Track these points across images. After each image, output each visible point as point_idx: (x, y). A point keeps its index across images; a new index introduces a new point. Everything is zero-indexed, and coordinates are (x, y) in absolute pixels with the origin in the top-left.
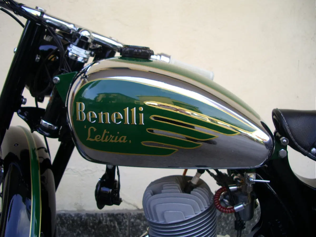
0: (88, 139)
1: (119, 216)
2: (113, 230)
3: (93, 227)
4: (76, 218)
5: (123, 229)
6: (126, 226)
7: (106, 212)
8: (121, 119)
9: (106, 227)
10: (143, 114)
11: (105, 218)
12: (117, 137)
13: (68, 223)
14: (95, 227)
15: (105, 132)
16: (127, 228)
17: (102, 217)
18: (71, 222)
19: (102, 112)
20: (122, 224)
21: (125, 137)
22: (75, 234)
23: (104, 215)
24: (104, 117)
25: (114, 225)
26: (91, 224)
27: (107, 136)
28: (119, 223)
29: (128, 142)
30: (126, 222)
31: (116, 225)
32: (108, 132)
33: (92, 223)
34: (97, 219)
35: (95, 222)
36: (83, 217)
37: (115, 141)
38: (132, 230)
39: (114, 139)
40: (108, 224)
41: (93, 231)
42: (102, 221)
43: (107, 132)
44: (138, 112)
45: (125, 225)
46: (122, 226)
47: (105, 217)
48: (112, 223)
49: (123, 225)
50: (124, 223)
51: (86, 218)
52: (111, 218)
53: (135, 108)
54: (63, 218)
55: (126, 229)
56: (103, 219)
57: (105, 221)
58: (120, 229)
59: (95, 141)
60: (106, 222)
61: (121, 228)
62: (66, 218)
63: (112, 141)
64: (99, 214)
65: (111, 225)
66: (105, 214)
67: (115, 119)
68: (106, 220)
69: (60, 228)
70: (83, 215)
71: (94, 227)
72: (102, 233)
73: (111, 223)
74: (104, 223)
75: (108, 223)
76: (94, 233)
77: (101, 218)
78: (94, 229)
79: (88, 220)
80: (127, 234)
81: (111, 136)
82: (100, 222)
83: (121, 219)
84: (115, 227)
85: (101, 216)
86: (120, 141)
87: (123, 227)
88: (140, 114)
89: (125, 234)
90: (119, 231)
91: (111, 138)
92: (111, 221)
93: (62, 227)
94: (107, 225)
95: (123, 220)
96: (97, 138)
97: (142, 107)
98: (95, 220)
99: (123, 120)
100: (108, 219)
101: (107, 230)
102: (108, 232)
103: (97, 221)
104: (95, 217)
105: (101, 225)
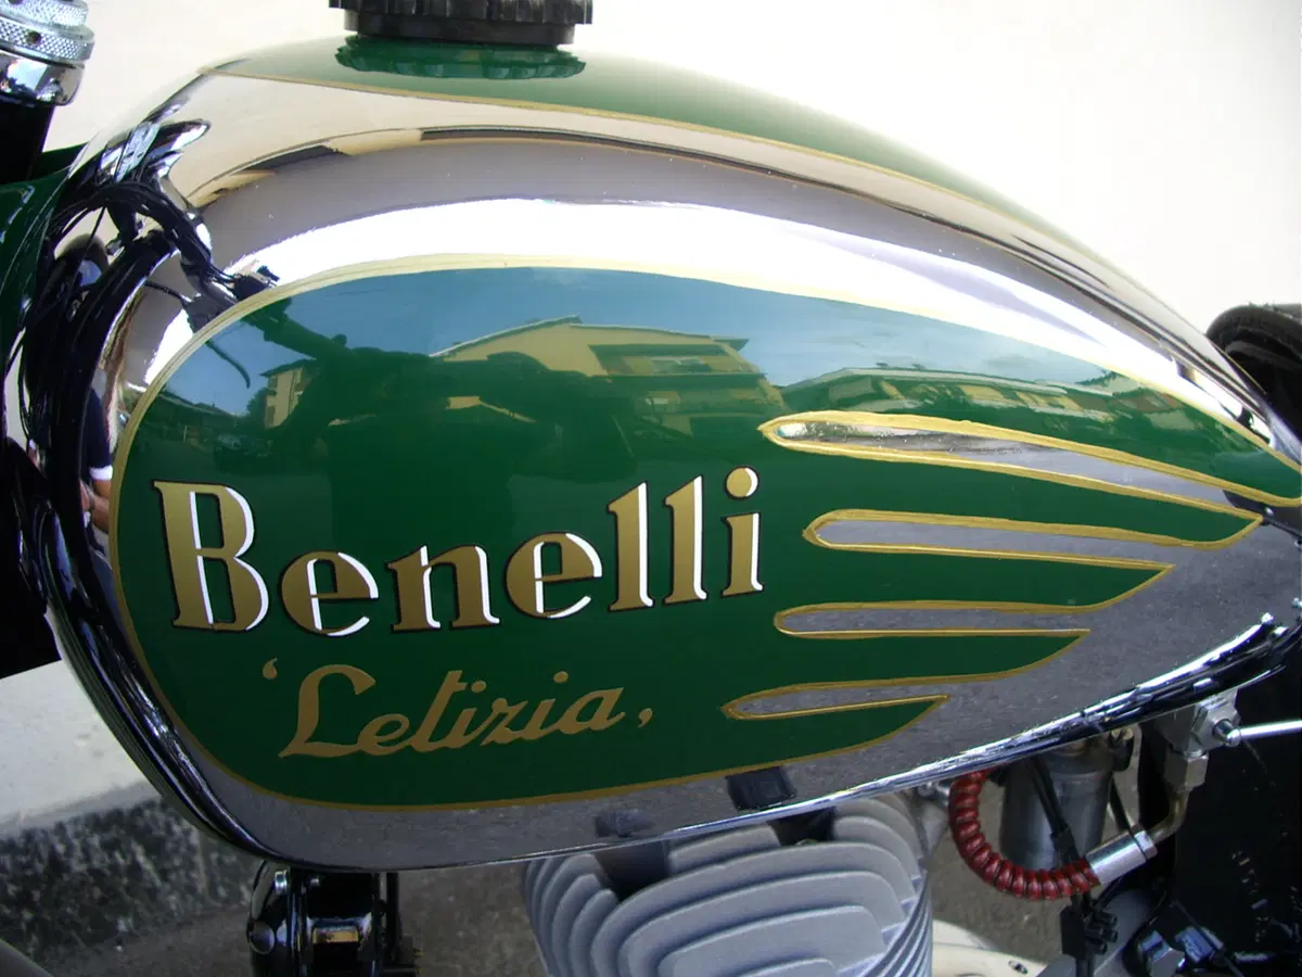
0: (298, 746)
1: (147, 813)
2: (128, 889)
3: (24, 900)
5: (176, 869)
6: (191, 849)
7: (80, 813)
8: (593, 578)
9: (91, 880)
10: (756, 517)
11: (76, 842)
12: (546, 705)
14: (37, 895)
15: (453, 682)
16: (198, 859)
17: (64, 840)
19: (424, 551)
20: (169, 846)
21: (611, 696)
23: (70, 831)
24: (448, 581)
25: (129, 863)
27: (468, 714)
28: (155, 848)
29: (631, 720)
30: (187, 833)
31: (141, 859)
32: (479, 686)
33: (13, 881)
34: (37, 854)
35: (29, 873)
37: (533, 731)
38: (220, 861)
39: (519, 723)
40: (96, 864)
41: (27, 915)
42: (64, 859)
43: (469, 686)
44: (721, 509)
45: (183, 850)
46: (168, 858)
47: (77, 835)
48: (117, 855)
49: (176, 851)
50: (177, 843)
52: (112, 834)
53: (698, 482)
55: (191, 866)
56: (69, 849)
57: (78, 853)
58: (164, 874)
59: (361, 754)
60: (87, 858)
61: (167, 865)
63: (503, 735)
64: (44, 831)
65: (114, 867)
66: (75, 821)
67: (539, 586)
68: (86, 850)
71: (30, 896)
72: (76, 913)
73: (111, 856)
74: (77, 867)
75: (99, 860)
76: (30, 925)
77: (60, 848)
78: (30, 905)
80: (202, 886)
81: (500, 705)
82: (56, 865)
83: (161, 824)
84: (135, 869)
85: (55, 839)
86: (569, 724)
87: (177, 862)
88: (734, 521)
89: (191, 889)
90: (158, 883)
91: (502, 716)
92: (109, 847)
94: (93, 871)
95: (168, 827)
96: (383, 731)
97: (748, 470)
98: (29, 865)
99: (609, 587)
100: (95, 841)
101: (97, 893)
102: (103, 901)
103: (40, 867)
104: (26, 852)
105: (66, 877)
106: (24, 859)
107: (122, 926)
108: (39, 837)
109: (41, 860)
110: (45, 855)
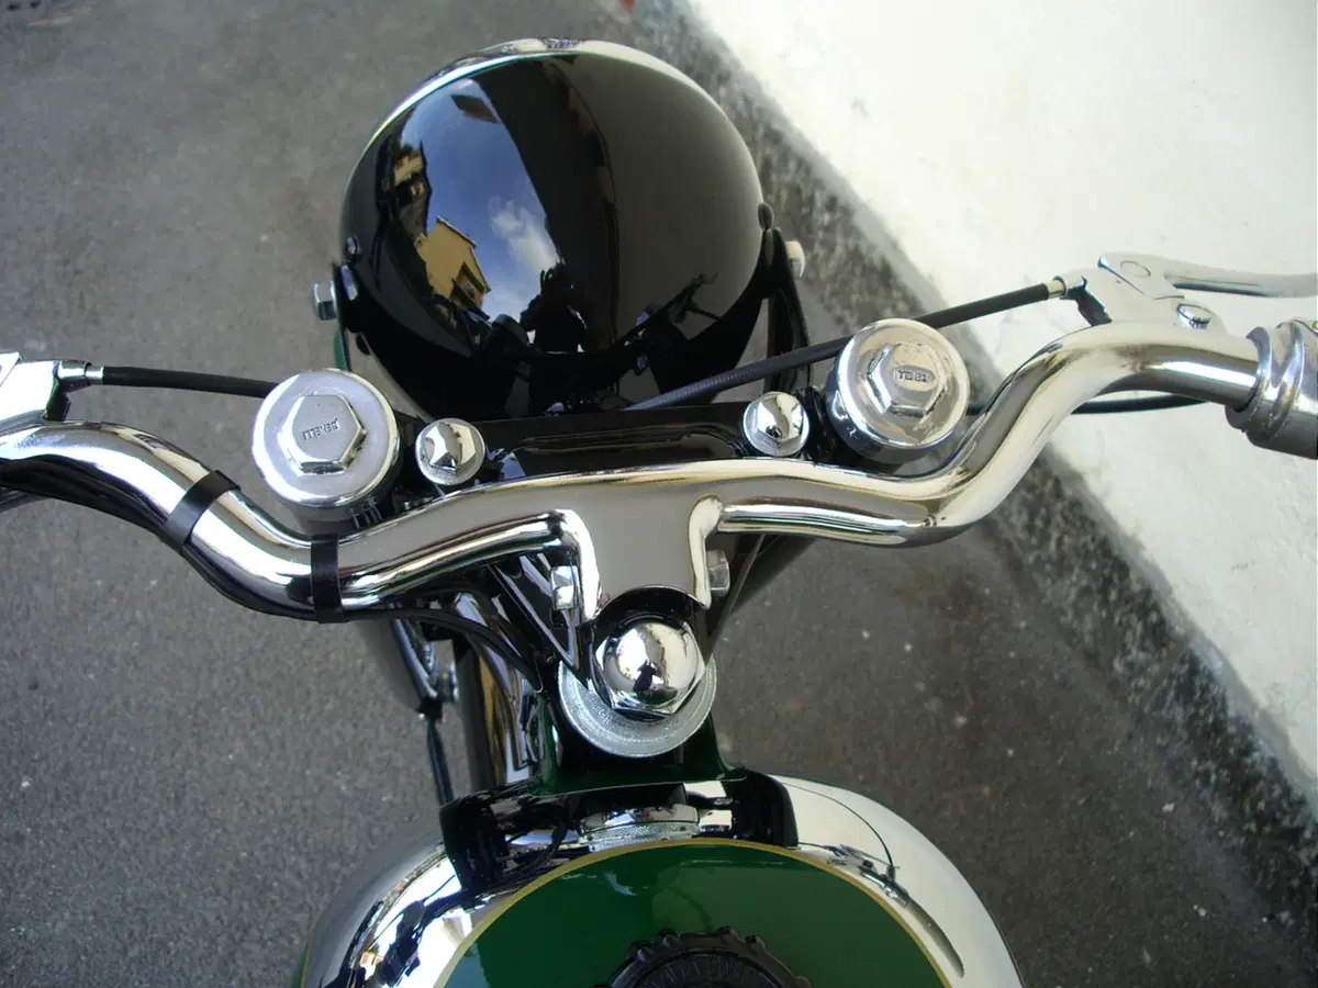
3: (1259, 818)
4: (1232, 729)
13: (1202, 712)
14: (1268, 829)
18: (1211, 720)
22: (1194, 763)
26: (1261, 805)
33: (1267, 804)
34: (1294, 816)
35: (1278, 815)
36: (1256, 755)
41: (1253, 827)
42: (1302, 841)
51: (1264, 770)
54: (1197, 683)
56: (1311, 843)
62: (1205, 690)
69: (1172, 694)
70: (1258, 750)
71: (1264, 823)
72: (1273, 870)
74: (1303, 856)
76: (1248, 832)
77: (1307, 835)
78: (1260, 826)
79: (1262, 783)
82: (1295, 837)
93: (1177, 698)
98: (1284, 813)
101: (1295, 883)
102: (1292, 891)
103: (1286, 822)
104: (1290, 804)
105: (1291, 848)
106: (1285, 805)
107: (1284, 916)
108: (1304, 811)
109: (1292, 821)
110: (1296, 824)
